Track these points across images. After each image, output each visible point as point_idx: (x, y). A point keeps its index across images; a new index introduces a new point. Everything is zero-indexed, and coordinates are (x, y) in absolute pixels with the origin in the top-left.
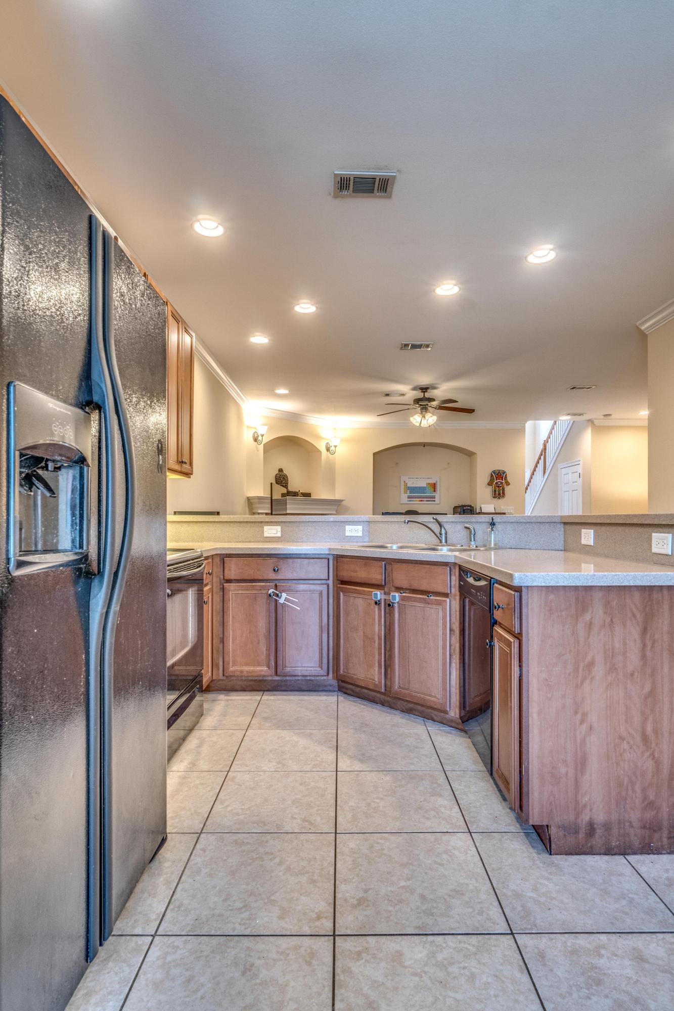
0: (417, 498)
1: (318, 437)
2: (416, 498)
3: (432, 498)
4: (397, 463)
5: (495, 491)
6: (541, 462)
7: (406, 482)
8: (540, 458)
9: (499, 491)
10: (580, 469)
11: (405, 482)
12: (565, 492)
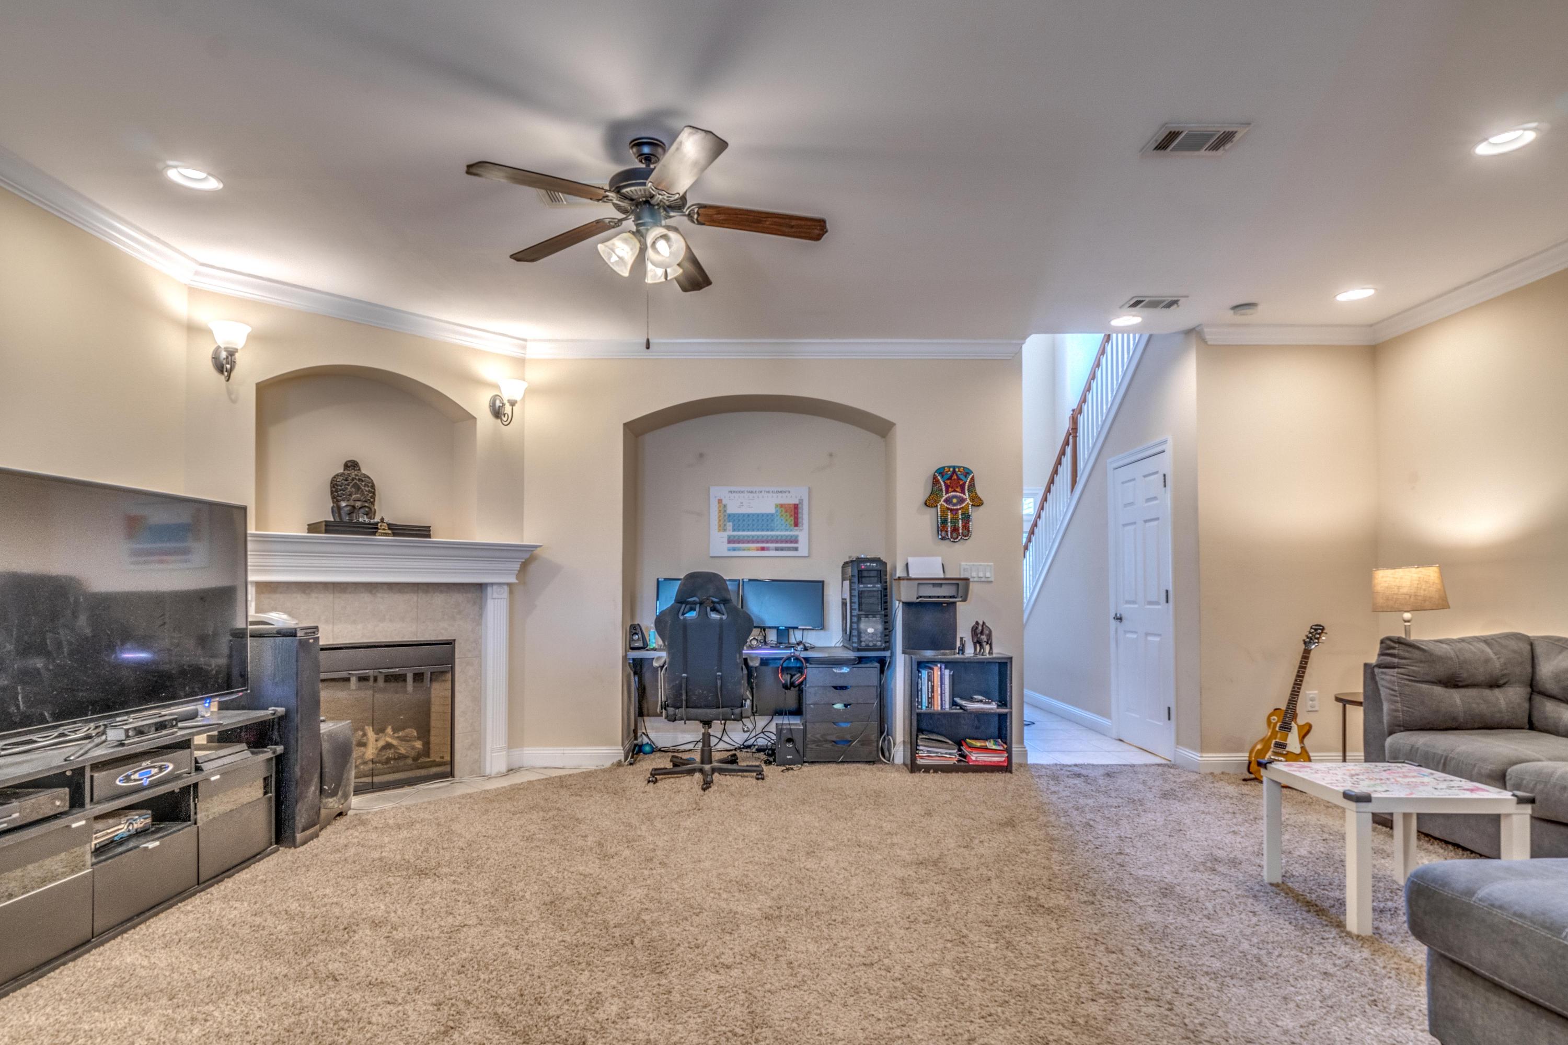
0: (753, 542)
1: (473, 381)
2: (748, 542)
3: (791, 542)
4: (701, 455)
5: (944, 522)
6: (1067, 460)
7: (724, 502)
8: (1063, 453)
9: (955, 521)
10: (1166, 464)
11: (720, 501)
12: (1124, 525)
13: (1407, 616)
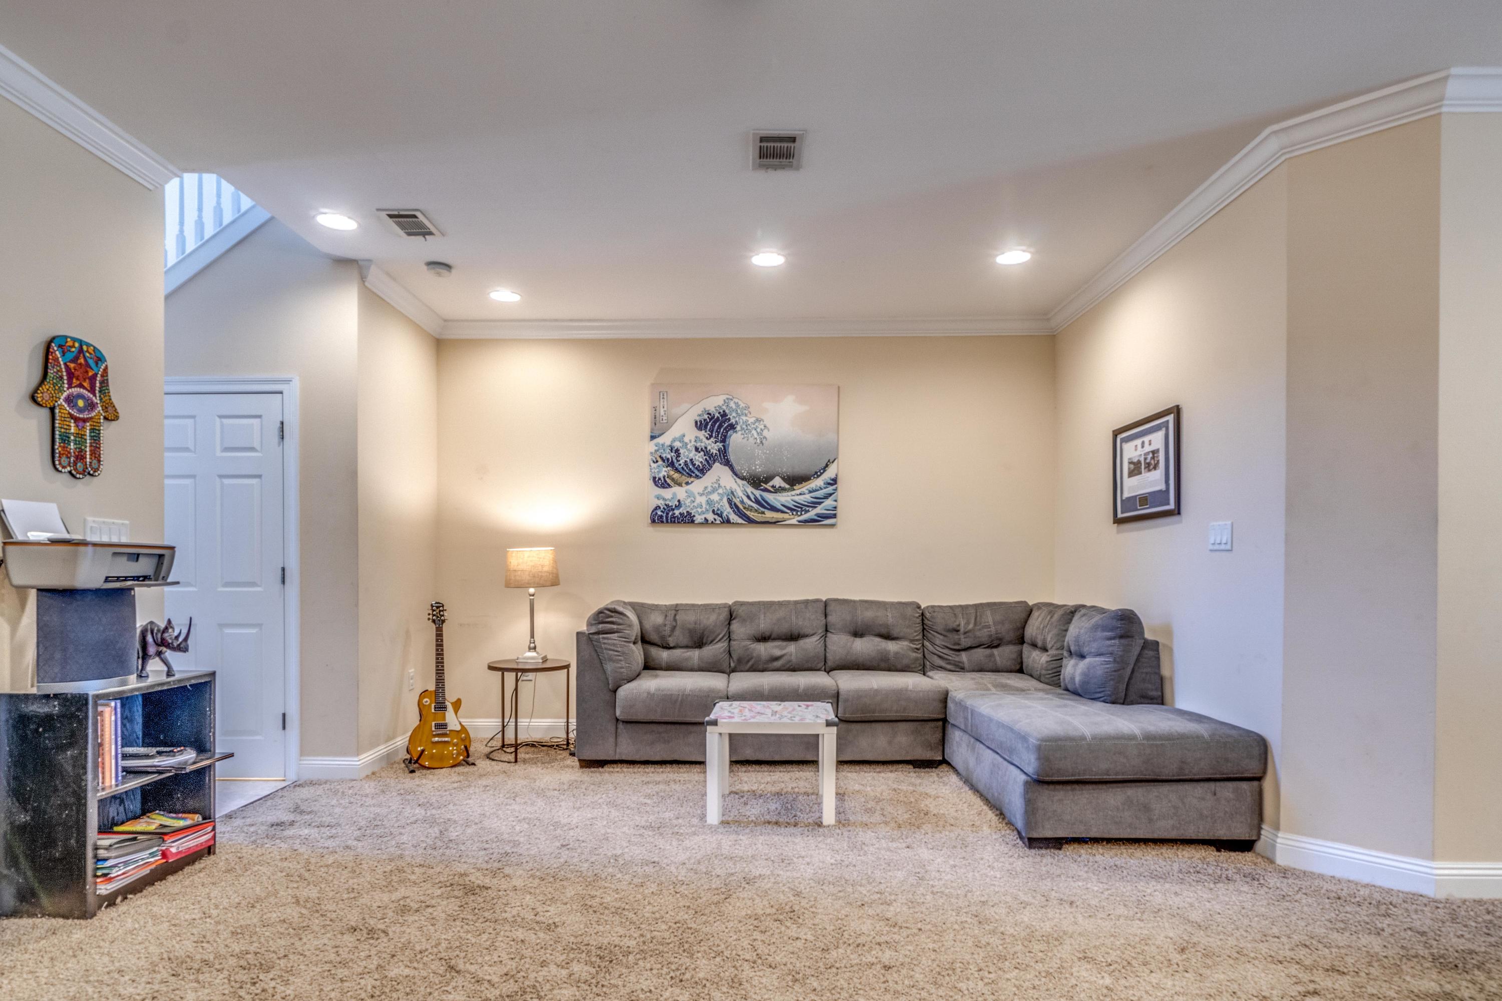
5: (63, 439)
9: (80, 439)
13: (532, 590)
